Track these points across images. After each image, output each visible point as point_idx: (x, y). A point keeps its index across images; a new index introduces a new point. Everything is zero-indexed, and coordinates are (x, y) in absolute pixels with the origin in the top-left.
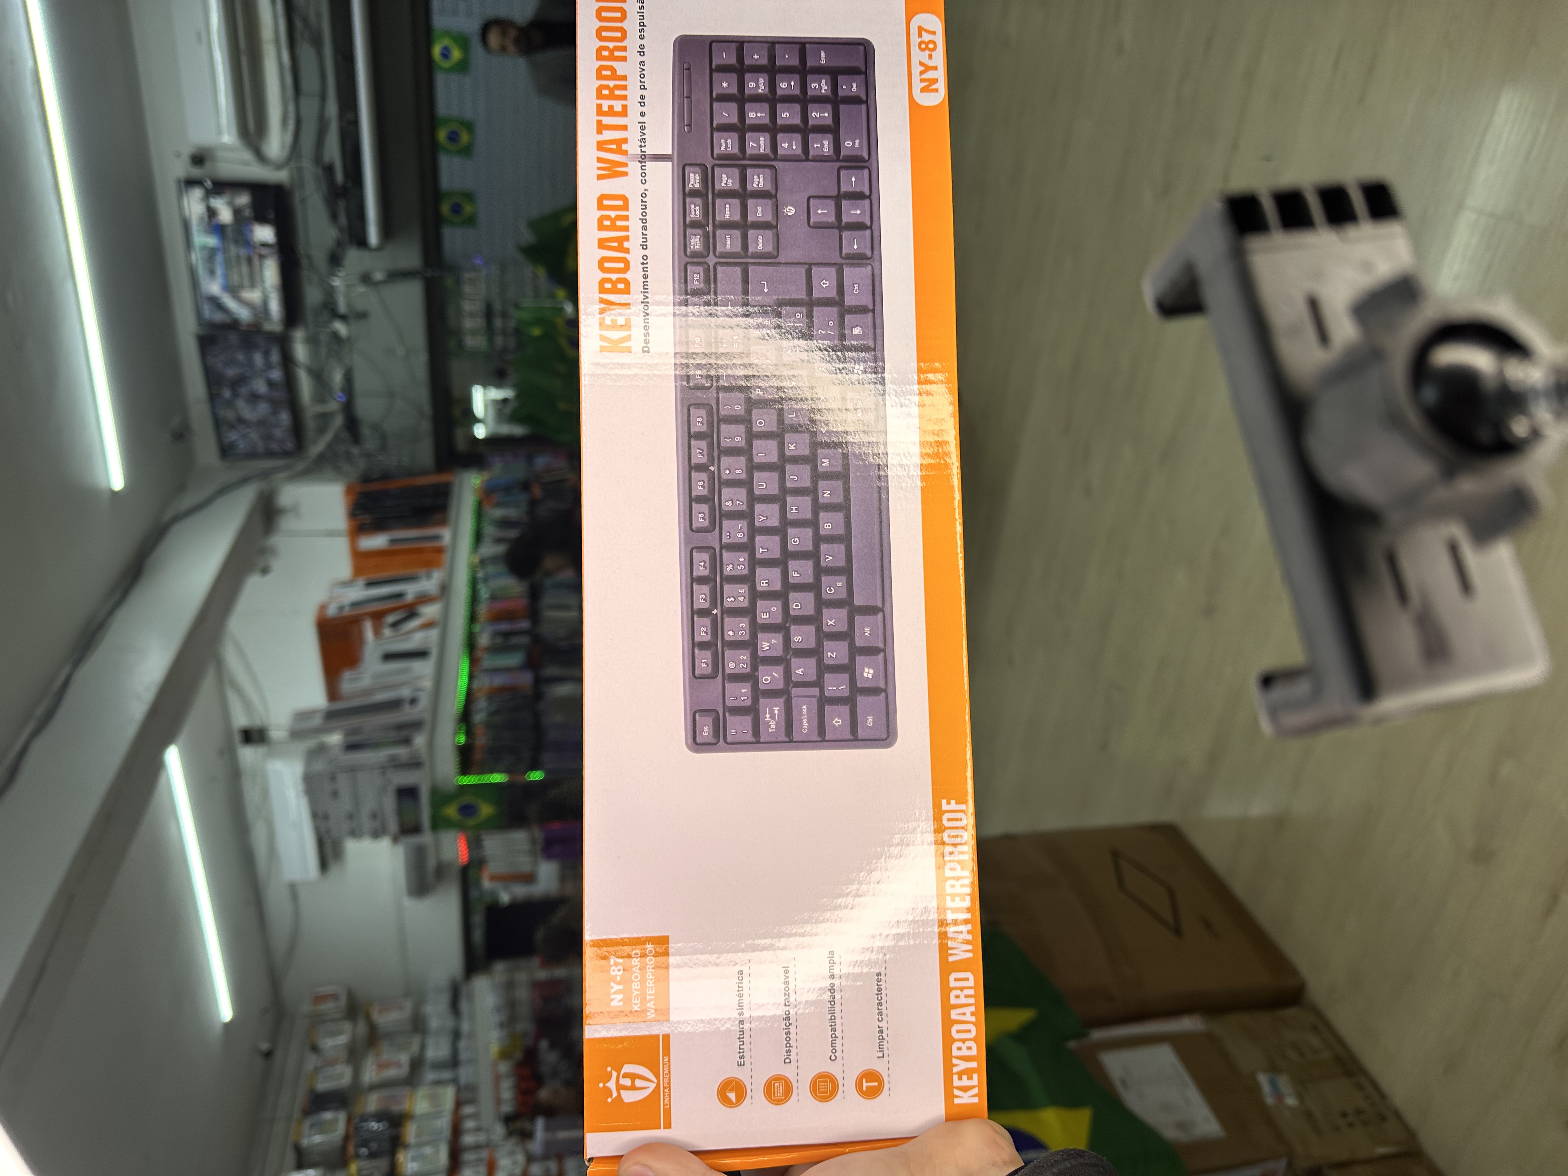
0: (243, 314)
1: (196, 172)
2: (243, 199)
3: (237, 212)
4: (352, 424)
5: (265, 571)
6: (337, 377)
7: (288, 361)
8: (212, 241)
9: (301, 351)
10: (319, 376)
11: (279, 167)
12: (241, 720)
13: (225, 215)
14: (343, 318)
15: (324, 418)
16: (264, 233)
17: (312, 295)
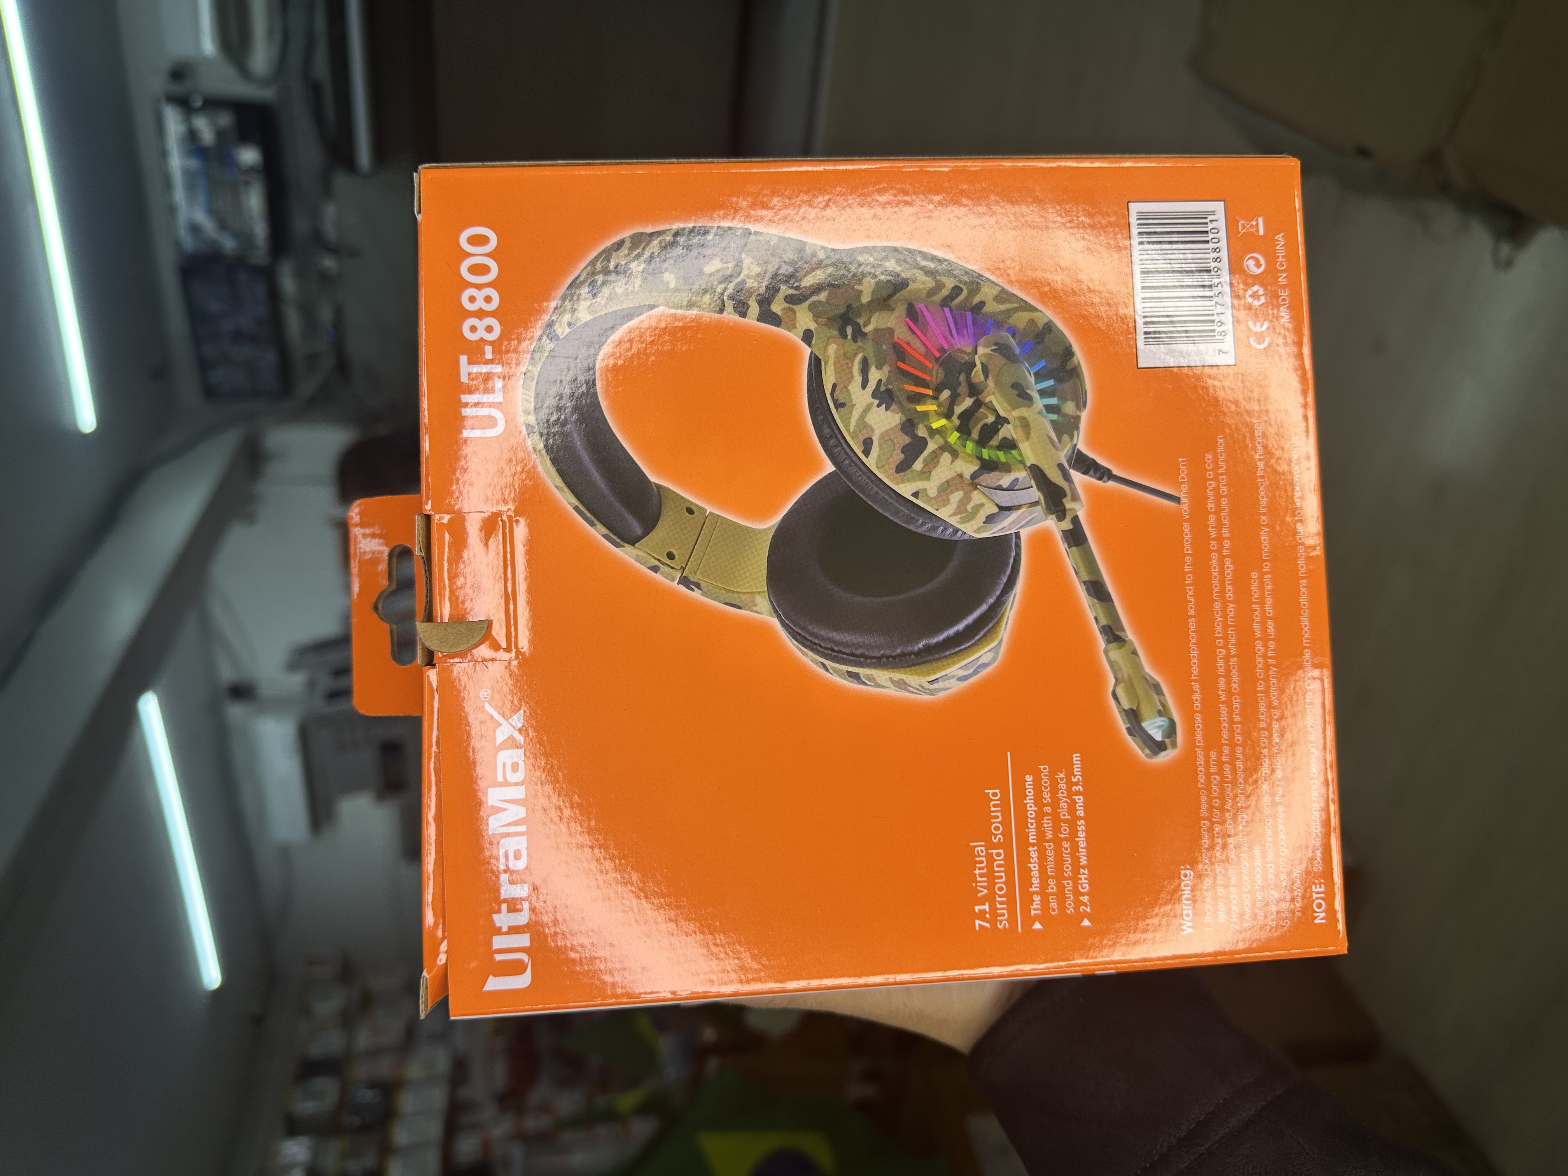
0: (229, 244)
1: (177, 89)
2: (225, 119)
3: (220, 134)
4: (342, 367)
5: (250, 518)
6: (325, 314)
7: (274, 295)
8: (194, 163)
9: (288, 284)
10: (307, 312)
11: (265, 82)
12: (227, 674)
13: (207, 136)
14: (333, 250)
15: (313, 359)
16: (249, 156)
17: (300, 225)
